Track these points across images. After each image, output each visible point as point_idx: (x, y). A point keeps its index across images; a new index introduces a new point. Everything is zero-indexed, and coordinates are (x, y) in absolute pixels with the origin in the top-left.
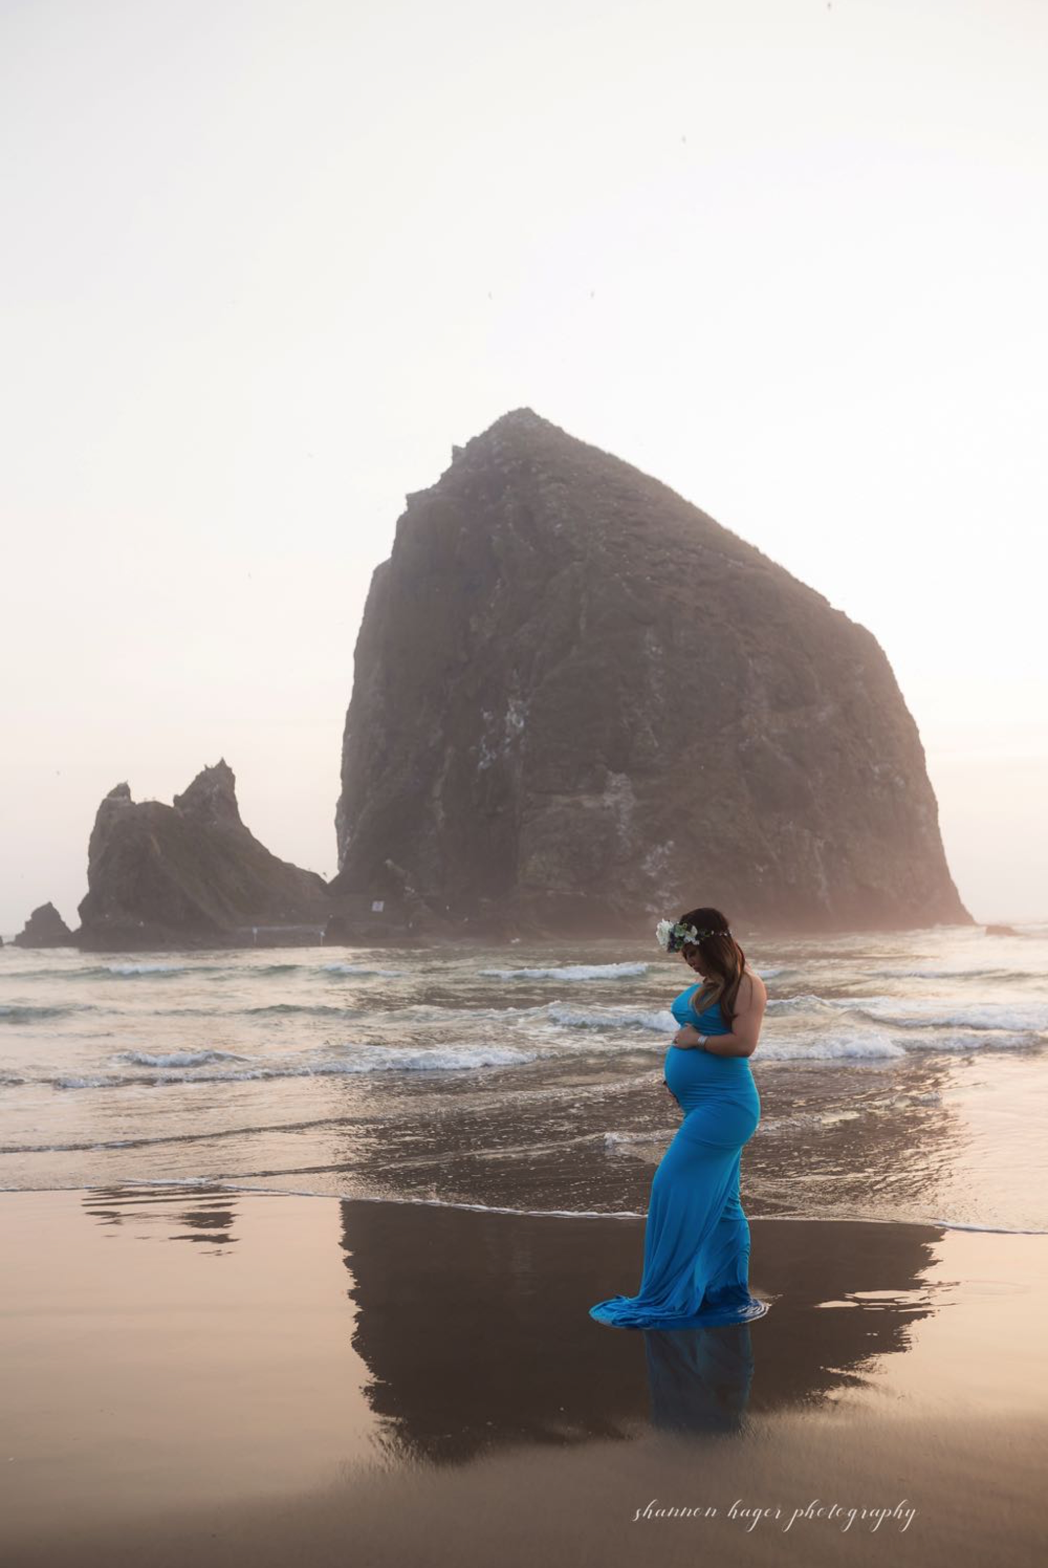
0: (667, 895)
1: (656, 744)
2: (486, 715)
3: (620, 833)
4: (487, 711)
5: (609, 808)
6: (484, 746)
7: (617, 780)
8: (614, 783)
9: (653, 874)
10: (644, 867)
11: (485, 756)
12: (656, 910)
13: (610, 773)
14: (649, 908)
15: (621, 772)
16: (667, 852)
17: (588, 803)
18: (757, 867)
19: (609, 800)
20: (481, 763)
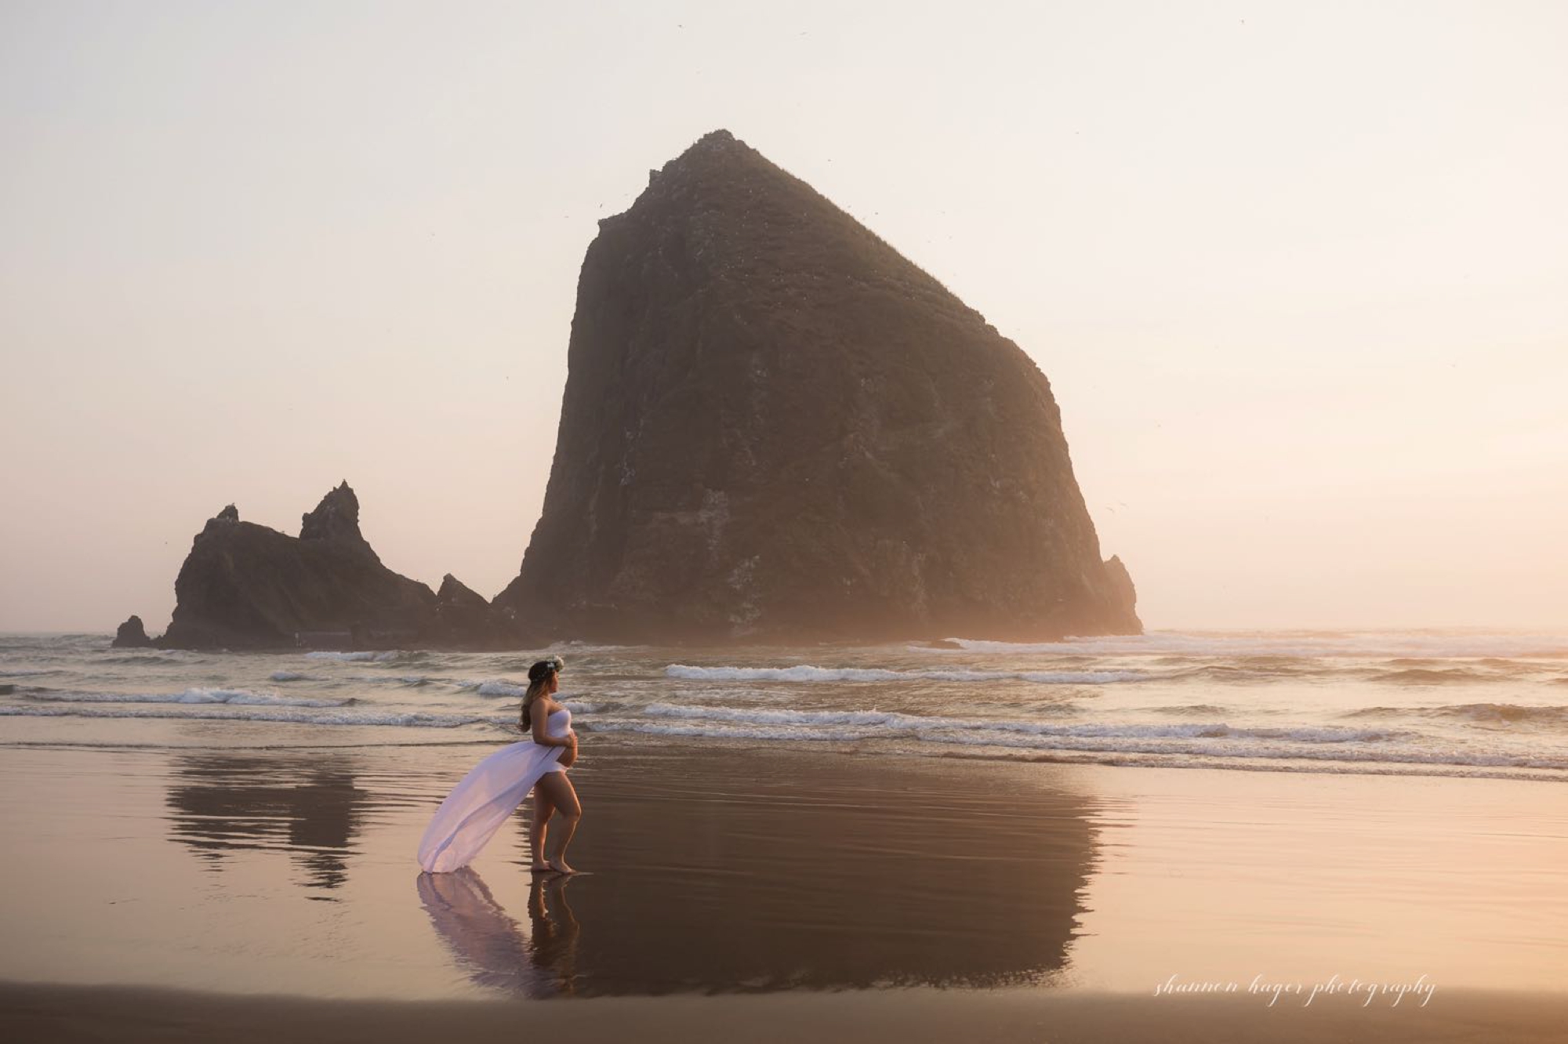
0: (749, 606)
1: (754, 463)
2: (628, 433)
3: (711, 548)
4: (628, 430)
5: (702, 523)
6: (626, 464)
7: (715, 497)
8: (712, 500)
9: (738, 587)
10: (731, 580)
11: (626, 473)
12: (739, 621)
13: (710, 491)
14: (732, 619)
15: (720, 490)
16: (753, 566)
17: (684, 519)
18: (844, 580)
19: (703, 516)
20: (623, 480)
